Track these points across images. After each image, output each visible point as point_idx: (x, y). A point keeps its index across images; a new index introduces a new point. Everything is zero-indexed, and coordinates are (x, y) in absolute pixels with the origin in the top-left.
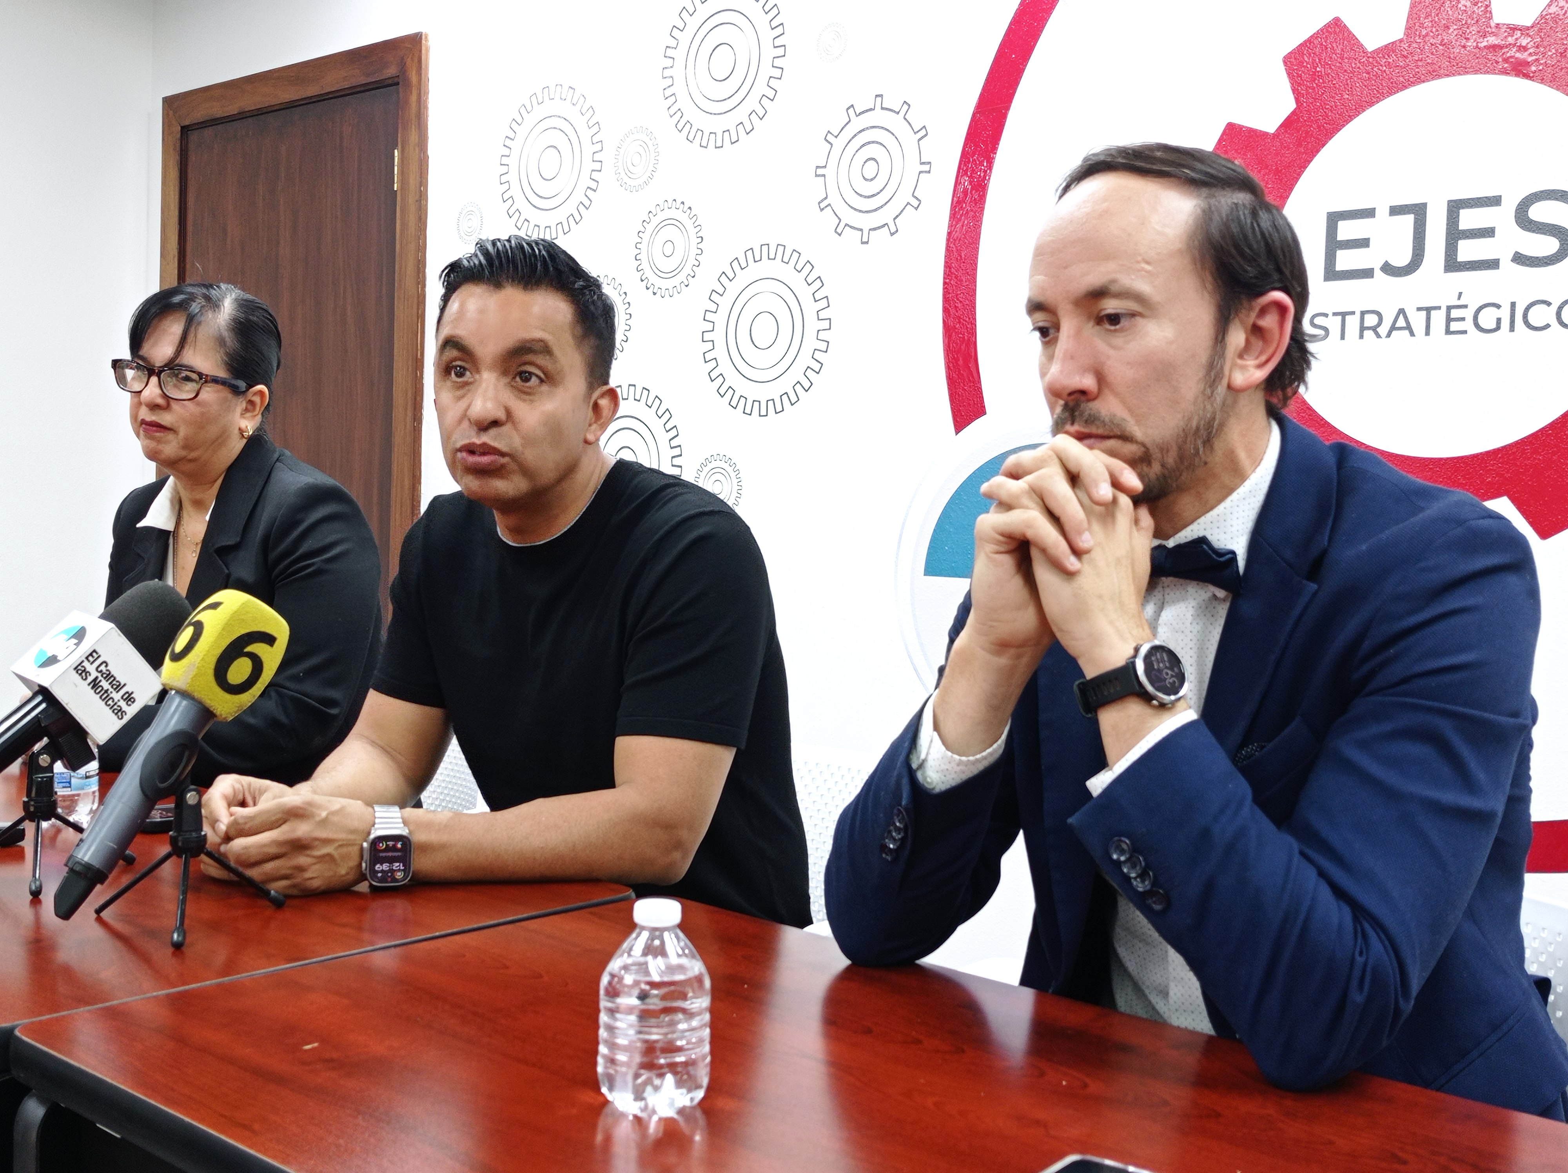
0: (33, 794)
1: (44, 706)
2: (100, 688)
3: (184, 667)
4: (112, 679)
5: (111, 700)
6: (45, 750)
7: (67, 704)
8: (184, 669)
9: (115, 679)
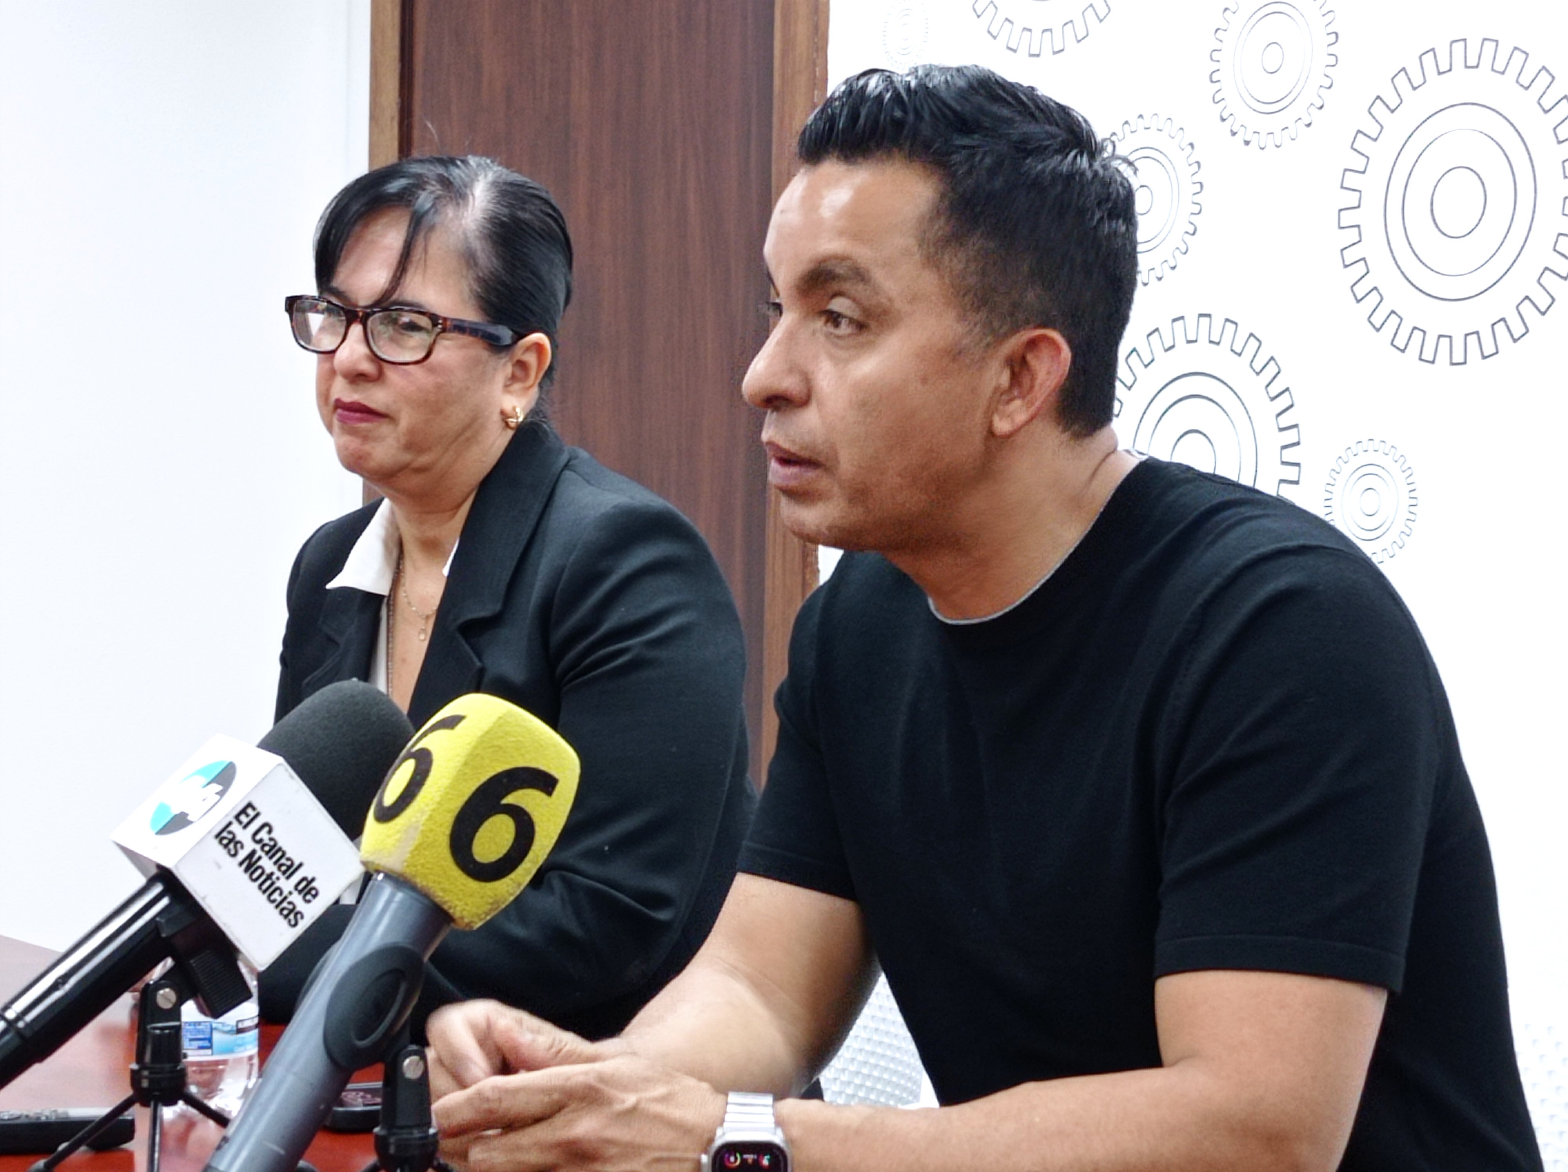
0: (148, 1058)
1: (165, 901)
2: (259, 872)
3: (399, 832)
4: (279, 854)
5: (278, 892)
6: (167, 979)
7: (204, 898)
8: (398, 836)
9: (284, 854)
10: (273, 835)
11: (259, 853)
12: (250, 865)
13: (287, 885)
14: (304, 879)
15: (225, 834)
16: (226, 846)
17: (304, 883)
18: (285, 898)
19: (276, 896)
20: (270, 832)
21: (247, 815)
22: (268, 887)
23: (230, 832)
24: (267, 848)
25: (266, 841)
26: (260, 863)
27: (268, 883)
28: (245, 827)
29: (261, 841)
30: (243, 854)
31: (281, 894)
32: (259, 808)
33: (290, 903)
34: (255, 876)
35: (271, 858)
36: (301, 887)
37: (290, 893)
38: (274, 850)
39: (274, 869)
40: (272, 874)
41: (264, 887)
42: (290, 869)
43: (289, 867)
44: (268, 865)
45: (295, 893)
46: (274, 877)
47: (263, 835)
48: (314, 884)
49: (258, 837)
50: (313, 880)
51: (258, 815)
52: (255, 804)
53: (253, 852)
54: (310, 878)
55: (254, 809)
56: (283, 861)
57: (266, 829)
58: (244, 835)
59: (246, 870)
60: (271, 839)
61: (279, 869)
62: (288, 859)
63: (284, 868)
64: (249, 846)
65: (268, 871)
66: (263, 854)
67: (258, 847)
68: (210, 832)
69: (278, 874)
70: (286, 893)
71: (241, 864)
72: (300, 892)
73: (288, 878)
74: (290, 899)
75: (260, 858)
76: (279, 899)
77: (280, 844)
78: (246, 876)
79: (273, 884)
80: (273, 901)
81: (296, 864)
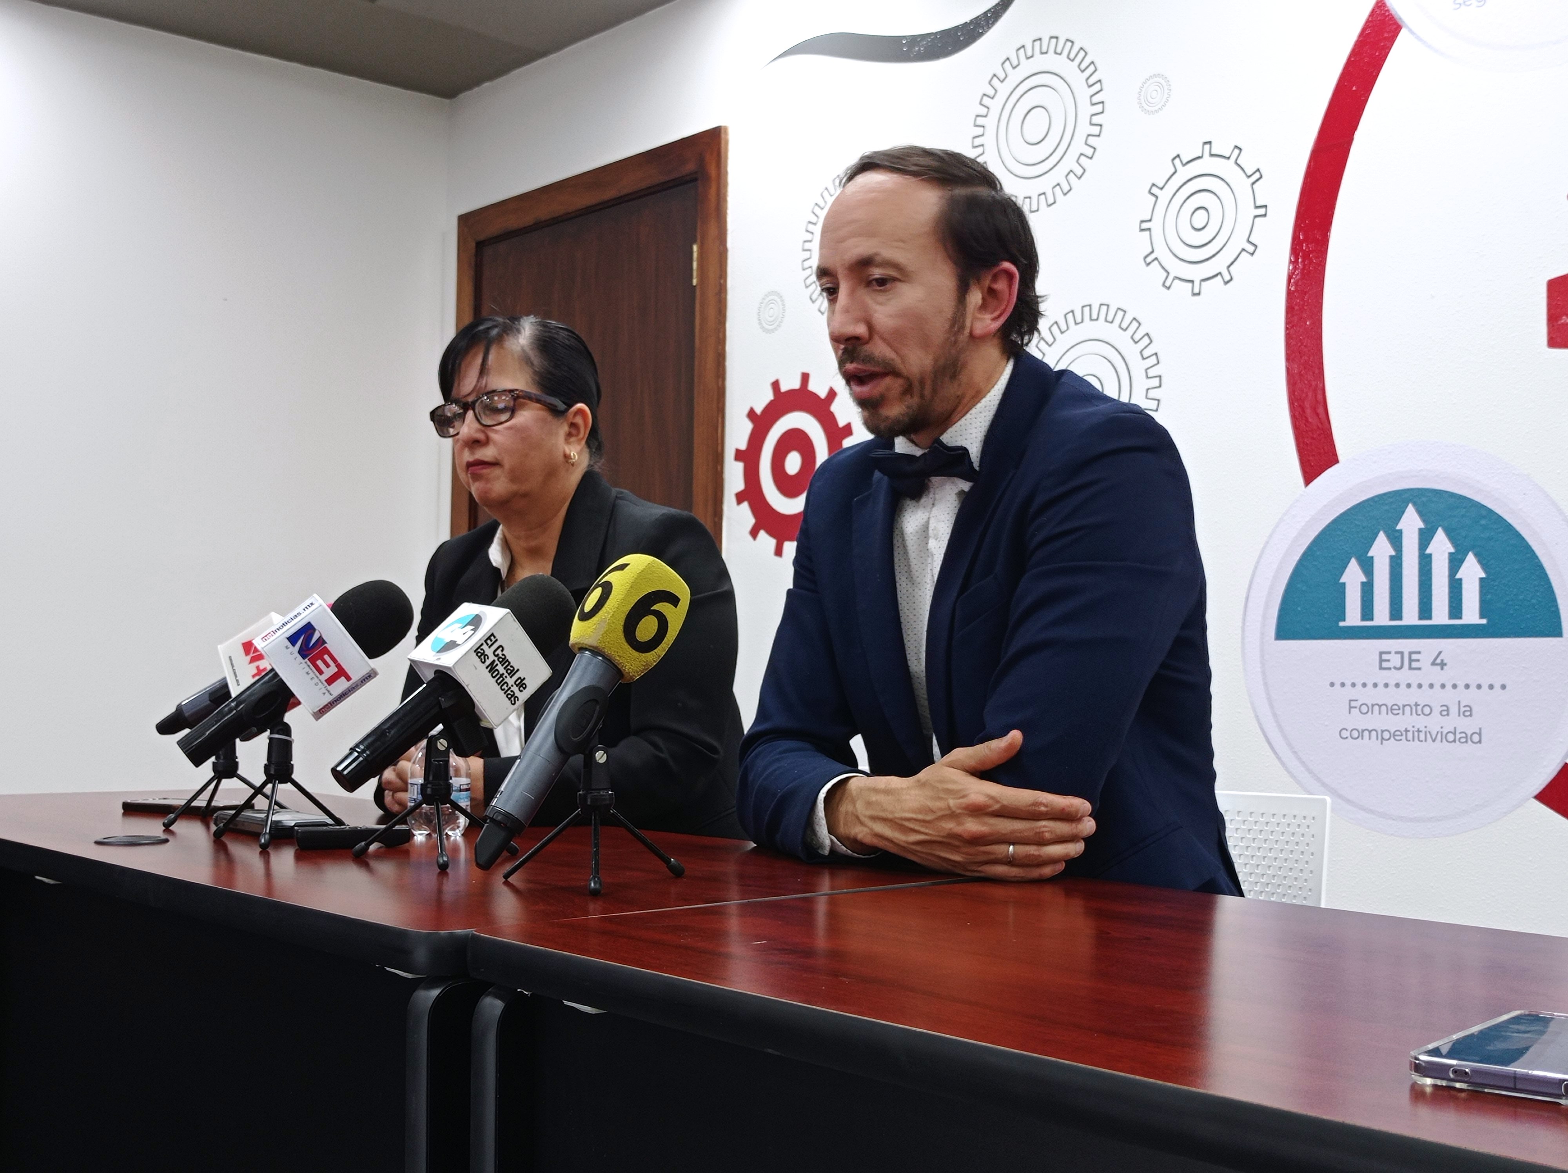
2: (497, 672)
4: (507, 664)
6: (442, 734)
7: (467, 686)
9: (509, 663)
10: (504, 653)
11: (497, 662)
12: (492, 668)
13: (511, 681)
14: (520, 678)
15: (479, 650)
16: (479, 657)
17: (519, 681)
18: (510, 688)
19: (505, 687)
20: (502, 651)
21: (491, 640)
22: (501, 682)
23: (482, 649)
24: (501, 660)
25: (501, 655)
26: (497, 668)
27: (501, 679)
28: (490, 647)
29: (498, 655)
30: (488, 662)
31: (507, 686)
32: (497, 637)
33: (512, 691)
34: (494, 675)
35: (502, 665)
36: (517, 683)
37: (512, 686)
38: (504, 661)
39: (504, 671)
40: (503, 674)
41: (499, 681)
42: (512, 672)
43: (512, 671)
44: (501, 669)
45: (515, 686)
46: (504, 676)
47: (499, 652)
48: (523, 682)
49: (496, 653)
50: (524, 679)
51: (497, 640)
52: (495, 634)
53: (494, 661)
54: (522, 678)
55: (495, 637)
56: (509, 667)
57: (501, 649)
58: (489, 651)
59: (490, 672)
60: (503, 655)
61: (507, 672)
62: (511, 667)
63: (509, 671)
64: (492, 658)
65: (501, 672)
66: (499, 663)
67: (496, 659)
68: (471, 648)
69: (506, 674)
70: (510, 685)
71: (487, 668)
72: (517, 686)
73: (511, 677)
74: (512, 689)
75: (497, 665)
76: (506, 689)
77: (507, 658)
78: (490, 675)
79: (504, 679)
80: (503, 690)
81: (516, 670)
